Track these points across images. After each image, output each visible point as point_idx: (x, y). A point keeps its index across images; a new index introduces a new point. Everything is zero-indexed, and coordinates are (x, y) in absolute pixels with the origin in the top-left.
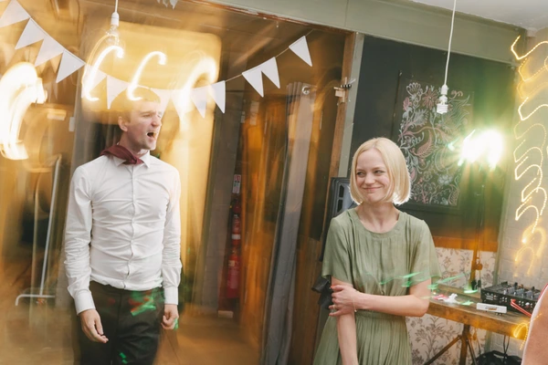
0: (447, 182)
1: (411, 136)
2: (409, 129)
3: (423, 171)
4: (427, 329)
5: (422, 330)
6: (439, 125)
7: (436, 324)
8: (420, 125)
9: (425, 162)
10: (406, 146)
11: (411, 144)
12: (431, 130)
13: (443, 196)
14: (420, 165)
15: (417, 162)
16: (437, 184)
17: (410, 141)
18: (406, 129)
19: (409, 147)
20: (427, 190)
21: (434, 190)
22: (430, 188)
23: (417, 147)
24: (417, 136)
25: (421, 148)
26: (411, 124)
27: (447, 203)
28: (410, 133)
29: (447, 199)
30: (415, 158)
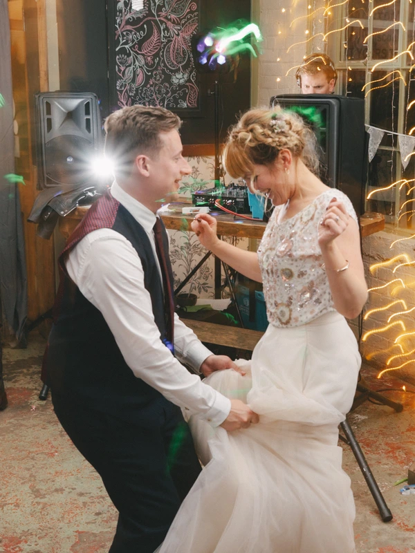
0: (182, 81)
1: (131, 31)
2: (128, 22)
3: (152, 72)
4: (182, 248)
5: (176, 251)
6: (163, 14)
7: (191, 242)
8: (140, 16)
9: (153, 60)
10: (126, 43)
11: (133, 41)
12: (155, 21)
13: (180, 98)
14: (147, 64)
15: (143, 62)
16: (171, 84)
17: (131, 37)
18: (123, 23)
19: (131, 44)
20: (160, 92)
21: (167, 93)
22: (164, 90)
23: (141, 43)
24: (138, 30)
25: (145, 44)
26: (129, 16)
27: (185, 105)
28: (129, 27)
29: (185, 100)
30: (140, 57)
